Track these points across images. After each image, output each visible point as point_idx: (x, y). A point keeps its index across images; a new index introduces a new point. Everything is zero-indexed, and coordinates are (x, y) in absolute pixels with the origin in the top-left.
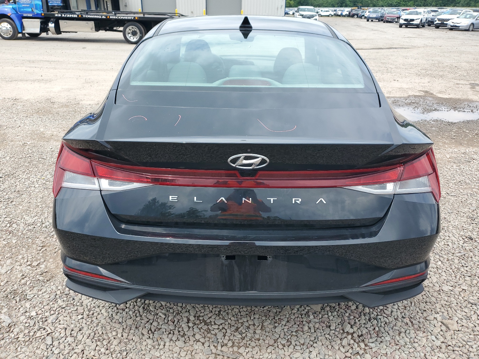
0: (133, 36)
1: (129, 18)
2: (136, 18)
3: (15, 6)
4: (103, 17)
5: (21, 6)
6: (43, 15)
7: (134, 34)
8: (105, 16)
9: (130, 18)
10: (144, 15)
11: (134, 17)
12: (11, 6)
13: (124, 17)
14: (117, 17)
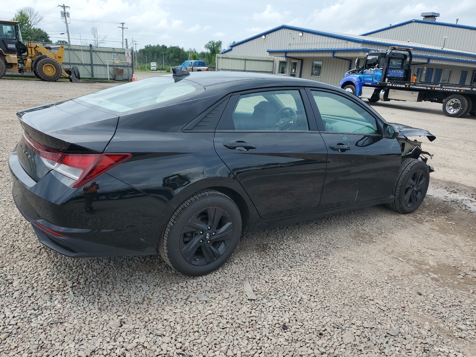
0: (454, 108)
1: (454, 90)
2: (462, 91)
3: (361, 76)
4: (428, 88)
5: (365, 76)
6: (378, 84)
7: (455, 106)
8: (430, 87)
9: (456, 90)
10: (472, 89)
11: (460, 90)
12: (358, 76)
13: (449, 89)
14: (441, 89)
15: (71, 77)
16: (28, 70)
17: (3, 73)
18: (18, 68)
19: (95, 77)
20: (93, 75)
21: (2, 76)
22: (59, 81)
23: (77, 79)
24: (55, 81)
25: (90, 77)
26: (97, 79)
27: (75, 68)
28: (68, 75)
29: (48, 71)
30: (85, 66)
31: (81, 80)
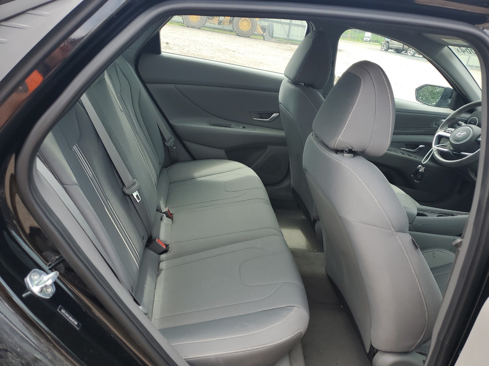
15: (265, 34)
16: (226, 23)
17: (203, 23)
18: (218, 20)
19: (291, 37)
20: (288, 36)
21: (202, 27)
22: (252, 38)
23: (270, 38)
24: (248, 37)
25: (286, 37)
26: (292, 40)
27: (270, 25)
28: (262, 32)
29: (244, 26)
30: (283, 25)
31: (273, 40)
